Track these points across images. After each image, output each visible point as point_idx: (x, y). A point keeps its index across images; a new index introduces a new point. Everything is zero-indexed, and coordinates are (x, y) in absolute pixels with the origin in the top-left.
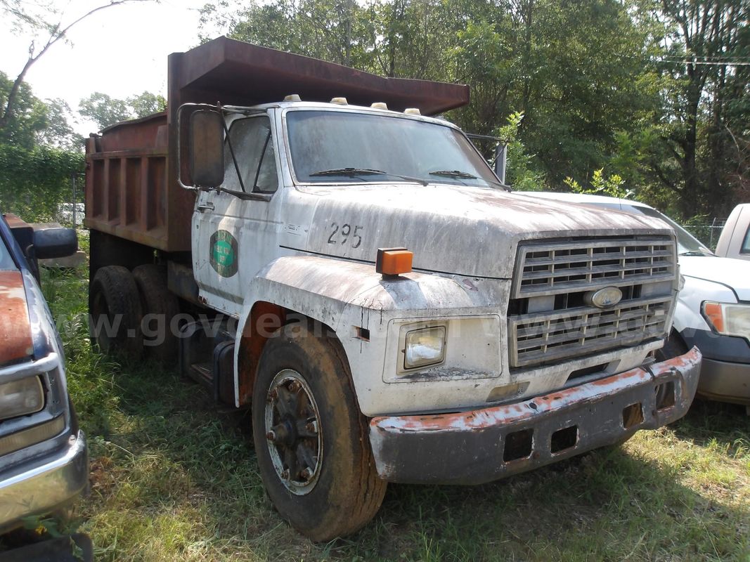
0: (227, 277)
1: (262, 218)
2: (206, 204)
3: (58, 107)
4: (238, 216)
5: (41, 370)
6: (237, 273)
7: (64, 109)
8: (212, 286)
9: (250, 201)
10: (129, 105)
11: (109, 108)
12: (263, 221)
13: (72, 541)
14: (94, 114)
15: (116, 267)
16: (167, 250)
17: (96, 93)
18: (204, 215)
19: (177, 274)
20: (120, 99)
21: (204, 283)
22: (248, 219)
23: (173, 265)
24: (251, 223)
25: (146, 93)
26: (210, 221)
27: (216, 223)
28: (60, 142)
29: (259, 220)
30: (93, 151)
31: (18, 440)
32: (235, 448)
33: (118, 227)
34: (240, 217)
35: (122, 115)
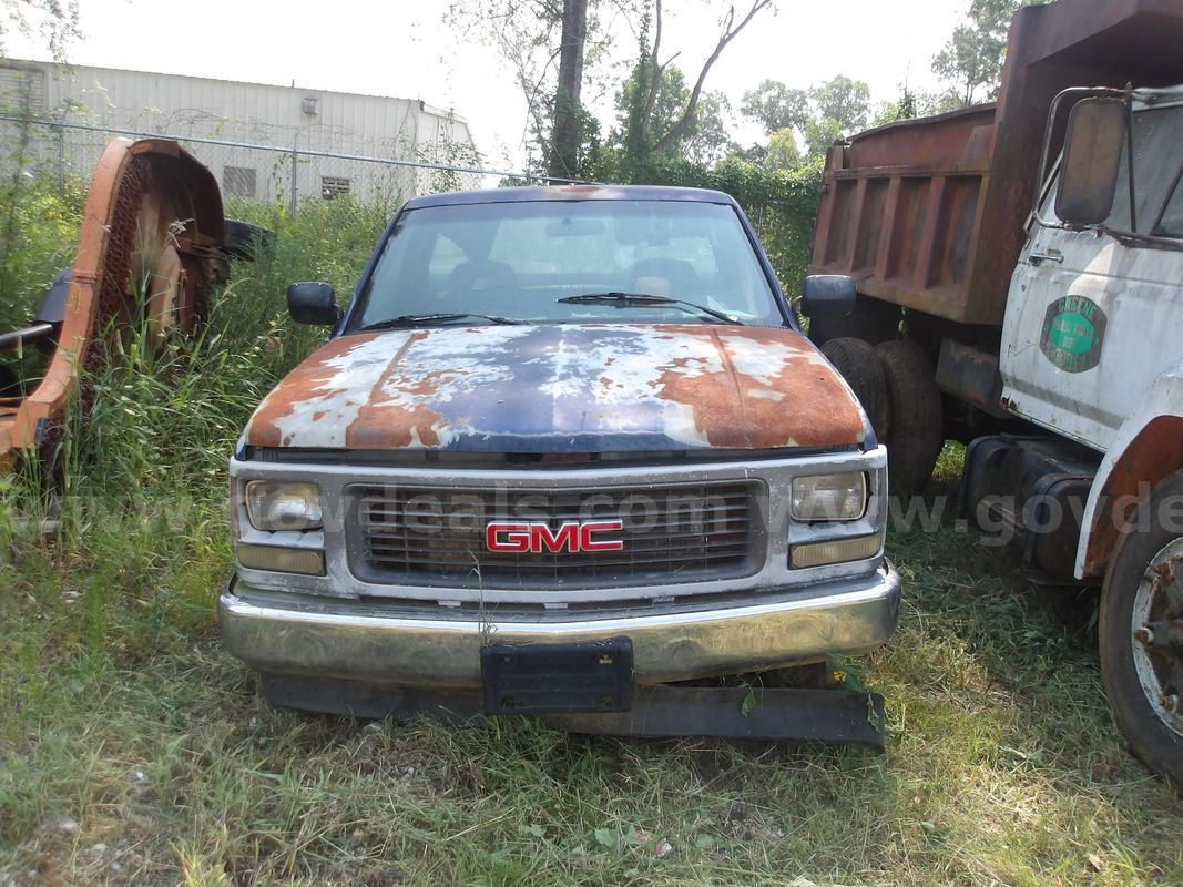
0: (1071, 372)
1: (1169, 281)
2: (1045, 252)
3: (712, 103)
4: (1115, 274)
5: (872, 465)
6: (1096, 368)
7: (722, 106)
8: (1036, 383)
9: (1145, 251)
10: (812, 97)
11: (783, 103)
12: (1174, 285)
13: (871, 702)
14: (760, 112)
15: (855, 340)
16: (962, 321)
17: (767, 82)
18: (1038, 269)
19: (957, 360)
20: (800, 88)
21: (1020, 377)
22: (1135, 279)
23: (953, 345)
24: (1143, 287)
25: (839, 77)
26: (1052, 279)
27: (1063, 283)
28: (710, 156)
29: (1164, 283)
30: (837, 166)
31: (830, 551)
32: (1050, 641)
33: (869, 281)
34: (1119, 277)
35: (800, 113)
